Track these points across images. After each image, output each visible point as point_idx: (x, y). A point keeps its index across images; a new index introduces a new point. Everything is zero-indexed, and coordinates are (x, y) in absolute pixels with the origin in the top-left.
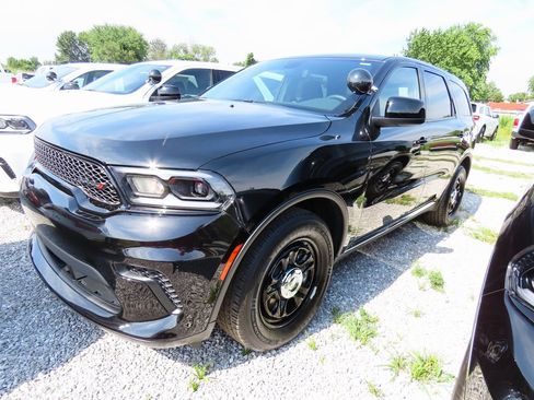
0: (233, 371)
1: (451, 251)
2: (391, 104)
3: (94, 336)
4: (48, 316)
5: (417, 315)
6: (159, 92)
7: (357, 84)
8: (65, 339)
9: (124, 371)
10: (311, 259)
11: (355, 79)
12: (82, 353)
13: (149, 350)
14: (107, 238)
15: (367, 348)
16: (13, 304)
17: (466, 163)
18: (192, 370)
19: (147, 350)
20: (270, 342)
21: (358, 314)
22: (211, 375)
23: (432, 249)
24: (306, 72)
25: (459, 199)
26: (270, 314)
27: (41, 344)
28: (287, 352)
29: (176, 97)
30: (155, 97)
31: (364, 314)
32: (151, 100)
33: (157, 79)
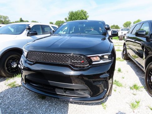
2: (112, 32)
4: (44, 110)
5: (123, 78)
11: (106, 27)
29: (36, 34)
30: (28, 35)
31: (115, 81)
32: (27, 36)
33: (29, 29)
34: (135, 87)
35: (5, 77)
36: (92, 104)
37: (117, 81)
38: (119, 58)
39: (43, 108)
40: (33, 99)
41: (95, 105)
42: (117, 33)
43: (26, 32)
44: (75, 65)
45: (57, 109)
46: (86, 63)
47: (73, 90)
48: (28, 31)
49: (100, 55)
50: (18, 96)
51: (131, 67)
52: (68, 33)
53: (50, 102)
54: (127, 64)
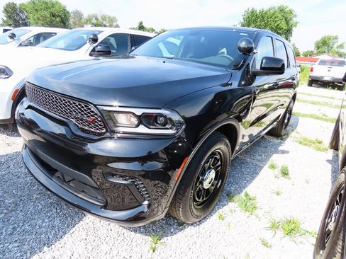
0: (175, 237)
1: (288, 152)
2: (264, 61)
3: (76, 219)
4: (40, 207)
5: (278, 194)
6: (96, 50)
7: (244, 48)
8: (57, 222)
9: (103, 242)
10: (219, 163)
11: (243, 45)
12: (71, 232)
13: (117, 226)
14: (89, 154)
15: (253, 216)
16: (13, 200)
17: (294, 98)
18: (149, 238)
19: (115, 227)
20: (197, 217)
21: (242, 195)
22: (162, 241)
23: (277, 152)
24: (203, 38)
25: (289, 119)
26: (197, 199)
27: (40, 227)
28: (206, 223)
30: (93, 53)
31: (247, 195)
32: (91, 55)
33: (95, 40)
38: (320, 140)
46: (100, 125)
48: (94, 45)
49: (138, 112)
52: (179, 57)
54: (328, 161)
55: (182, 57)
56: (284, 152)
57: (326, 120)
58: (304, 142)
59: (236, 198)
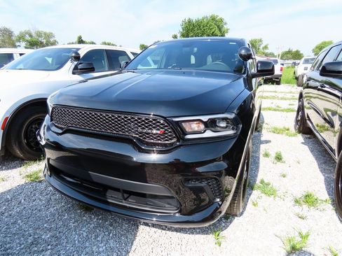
1: (270, 141)
2: (259, 65)
3: (130, 236)
4: (85, 234)
5: (284, 177)
6: (78, 67)
11: (243, 52)
12: (133, 249)
15: (277, 198)
21: (258, 182)
23: (262, 142)
29: (92, 70)
30: (76, 71)
31: (262, 182)
32: (74, 73)
33: (77, 58)
34: (308, 199)
35: (23, 160)
36: (192, 231)
37: (266, 181)
38: (287, 128)
39: (84, 229)
40: (67, 211)
41: (199, 233)
42: (271, 68)
43: (70, 65)
44: (145, 138)
45: (111, 235)
46: (170, 136)
47: (144, 195)
48: (76, 63)
49: (205, 118)
50: (40, 200)
51: (312, 152)
53: (100, 219)
54: (302, 143)
55: (165, 66)
56: (267, 142)
57: (282, 111)
58: (276, 131)
59: (256, 186)
